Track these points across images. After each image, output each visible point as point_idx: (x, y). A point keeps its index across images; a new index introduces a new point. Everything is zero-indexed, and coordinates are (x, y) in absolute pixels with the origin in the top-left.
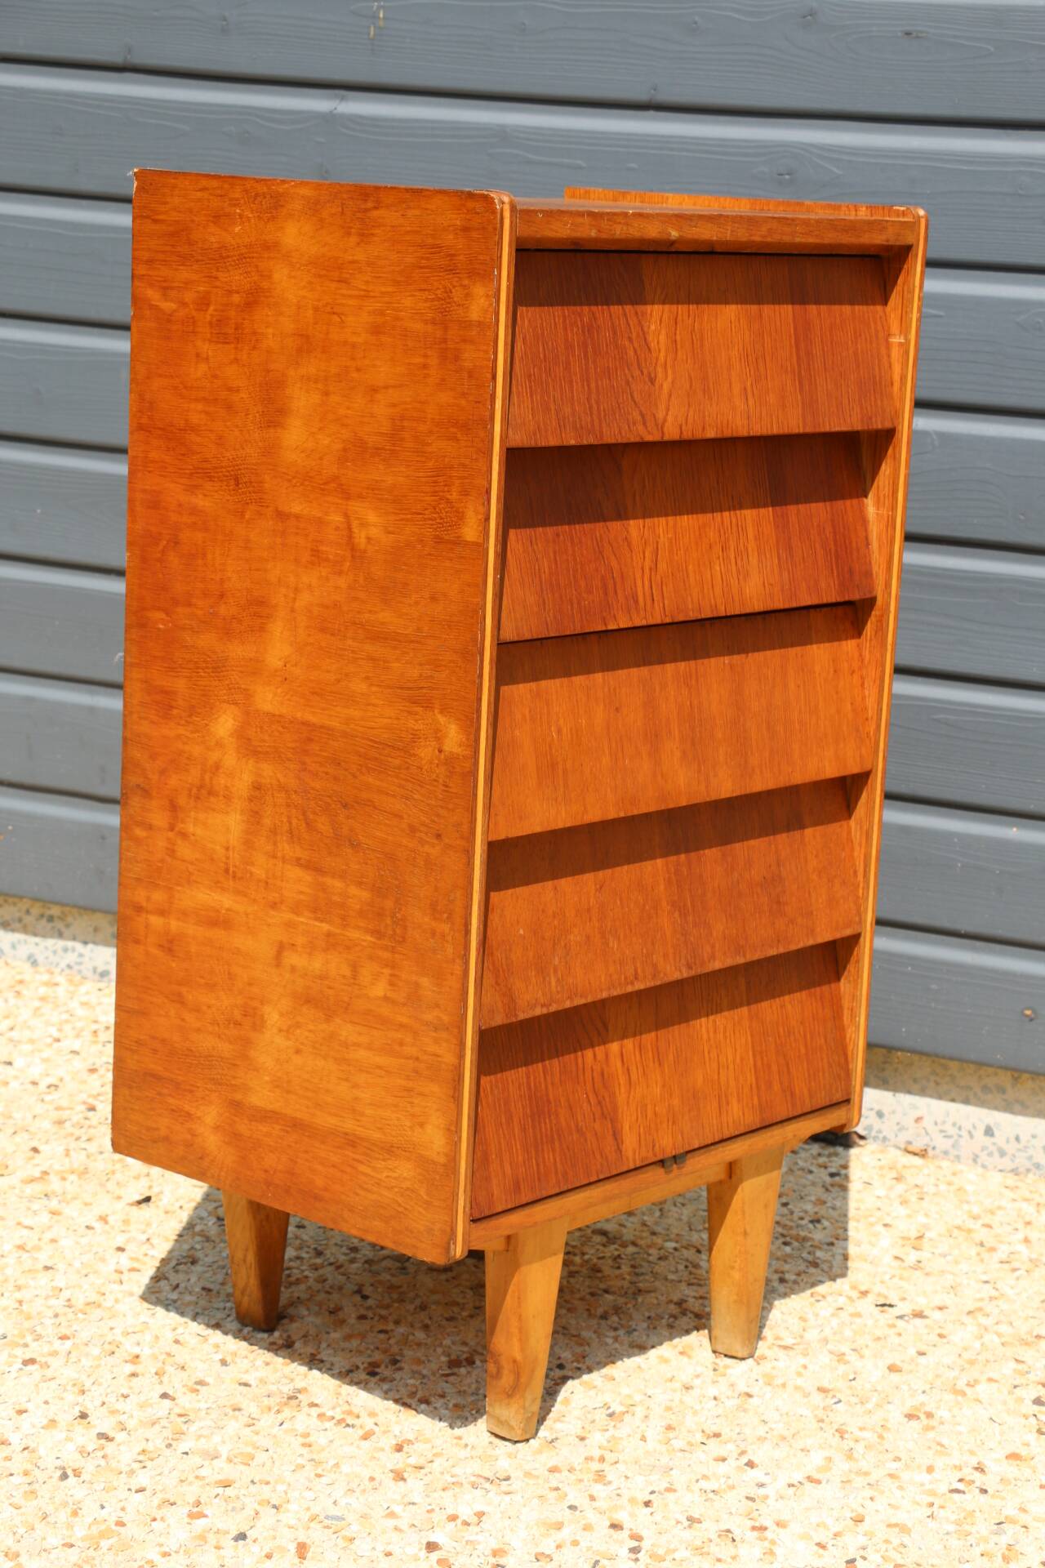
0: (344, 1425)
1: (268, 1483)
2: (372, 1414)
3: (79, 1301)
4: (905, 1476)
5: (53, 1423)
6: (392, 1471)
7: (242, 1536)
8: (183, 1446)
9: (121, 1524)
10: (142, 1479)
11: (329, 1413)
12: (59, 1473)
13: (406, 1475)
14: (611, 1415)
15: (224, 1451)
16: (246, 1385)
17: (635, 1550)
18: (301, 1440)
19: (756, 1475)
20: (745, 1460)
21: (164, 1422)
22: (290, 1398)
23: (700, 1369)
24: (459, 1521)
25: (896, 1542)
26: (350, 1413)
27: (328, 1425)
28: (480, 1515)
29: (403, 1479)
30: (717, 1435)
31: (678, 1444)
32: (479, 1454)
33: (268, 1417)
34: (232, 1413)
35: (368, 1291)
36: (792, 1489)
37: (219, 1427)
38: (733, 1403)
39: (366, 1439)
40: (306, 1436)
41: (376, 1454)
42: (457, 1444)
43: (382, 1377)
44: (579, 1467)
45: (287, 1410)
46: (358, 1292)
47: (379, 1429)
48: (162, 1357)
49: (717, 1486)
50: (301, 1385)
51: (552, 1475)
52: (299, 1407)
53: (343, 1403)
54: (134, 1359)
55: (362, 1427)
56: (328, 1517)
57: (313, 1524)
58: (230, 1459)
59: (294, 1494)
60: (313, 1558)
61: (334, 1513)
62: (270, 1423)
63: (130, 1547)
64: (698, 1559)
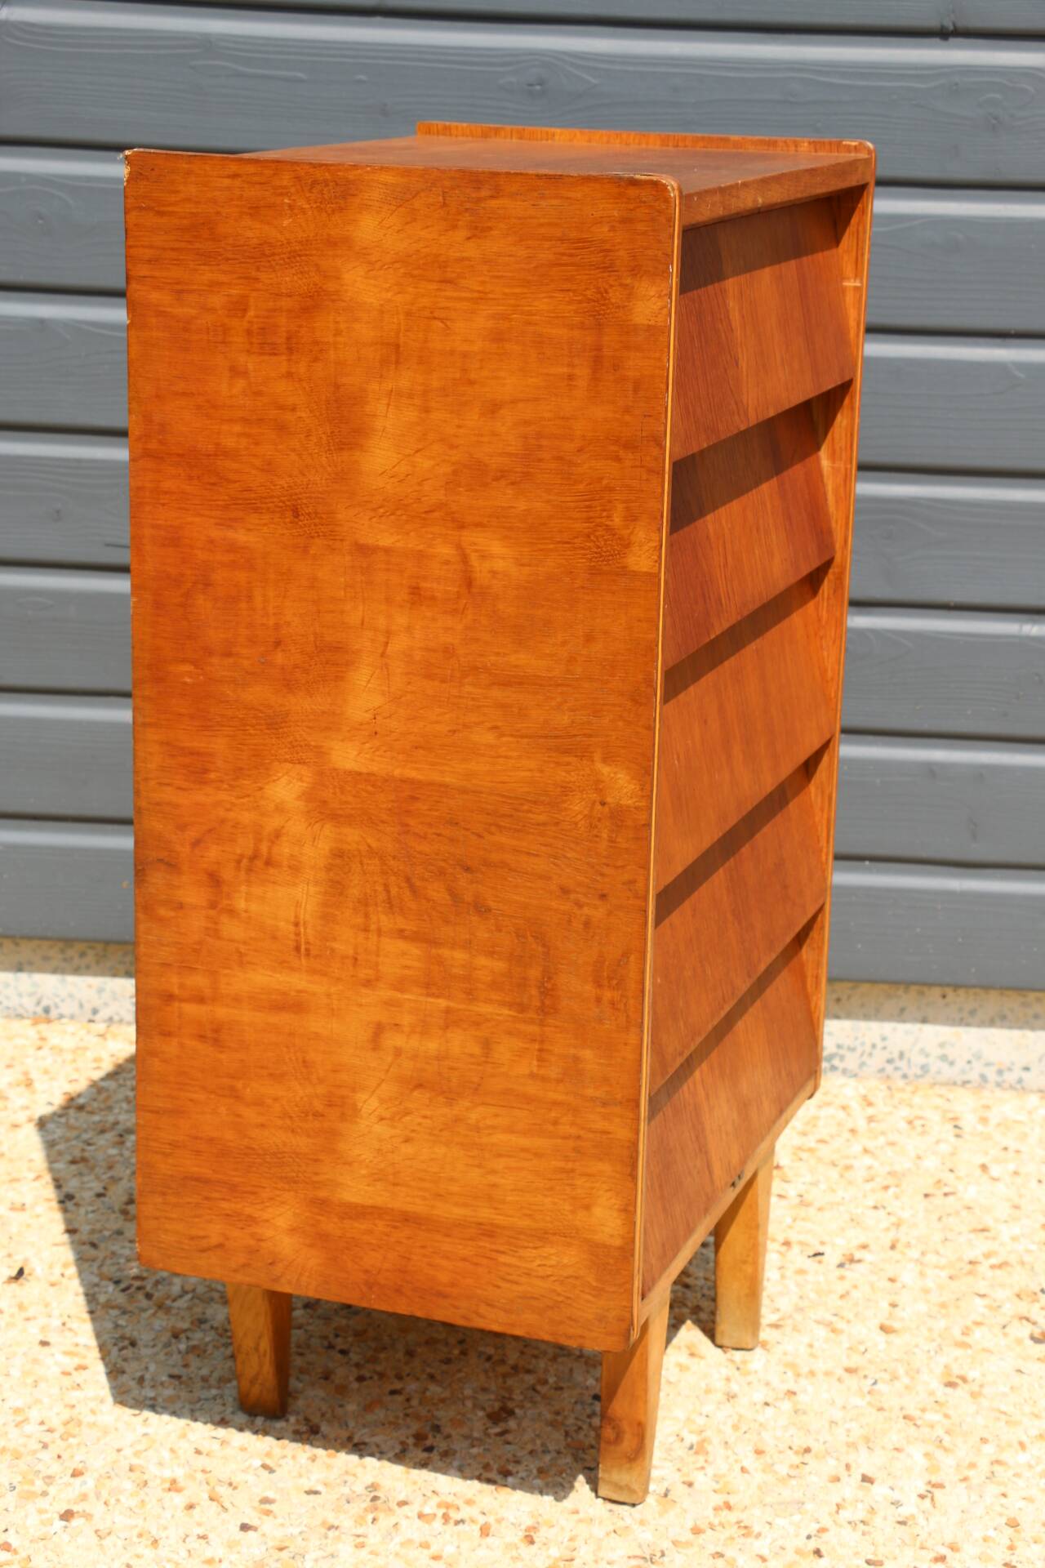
0: (452, 1522)
2: (469, 1502)
3: (55, 1422)
4: (1008, 1459)
14: (691, 1448)
16: (316, 1493)
18: (426, 1553)
19: (879, 1491)
20: (857, 1474)
22: (375, 1499)
23: (724, 1372)
26: (448, 1506)
27: (438, 1524)
30: (807, 1450)
31: (783, 1470)
32: (611, 1528)
33: (369, 1529)
34: (331, 1534)
35: (340, 1343)
36: (928, 1501)
37: (332, 1556)
38: (786, 1406)
39: (487, 1535)
40: (425, 1545)
41: (514, 1553)
42: (581, 1521)
43: (441, 1450)
44: (716, 1522)
45: (381, 1516)
46: (331, 1347)
47: (491, 1519)
48: (200, 1476)
49: (861, 1514)
50: (369, 1480)
51: (701, 1539)
52: (390, 1509)
53: (429, 1494)
54: (174, 1486)
55: (473, 1521)
62: (379, 1538)
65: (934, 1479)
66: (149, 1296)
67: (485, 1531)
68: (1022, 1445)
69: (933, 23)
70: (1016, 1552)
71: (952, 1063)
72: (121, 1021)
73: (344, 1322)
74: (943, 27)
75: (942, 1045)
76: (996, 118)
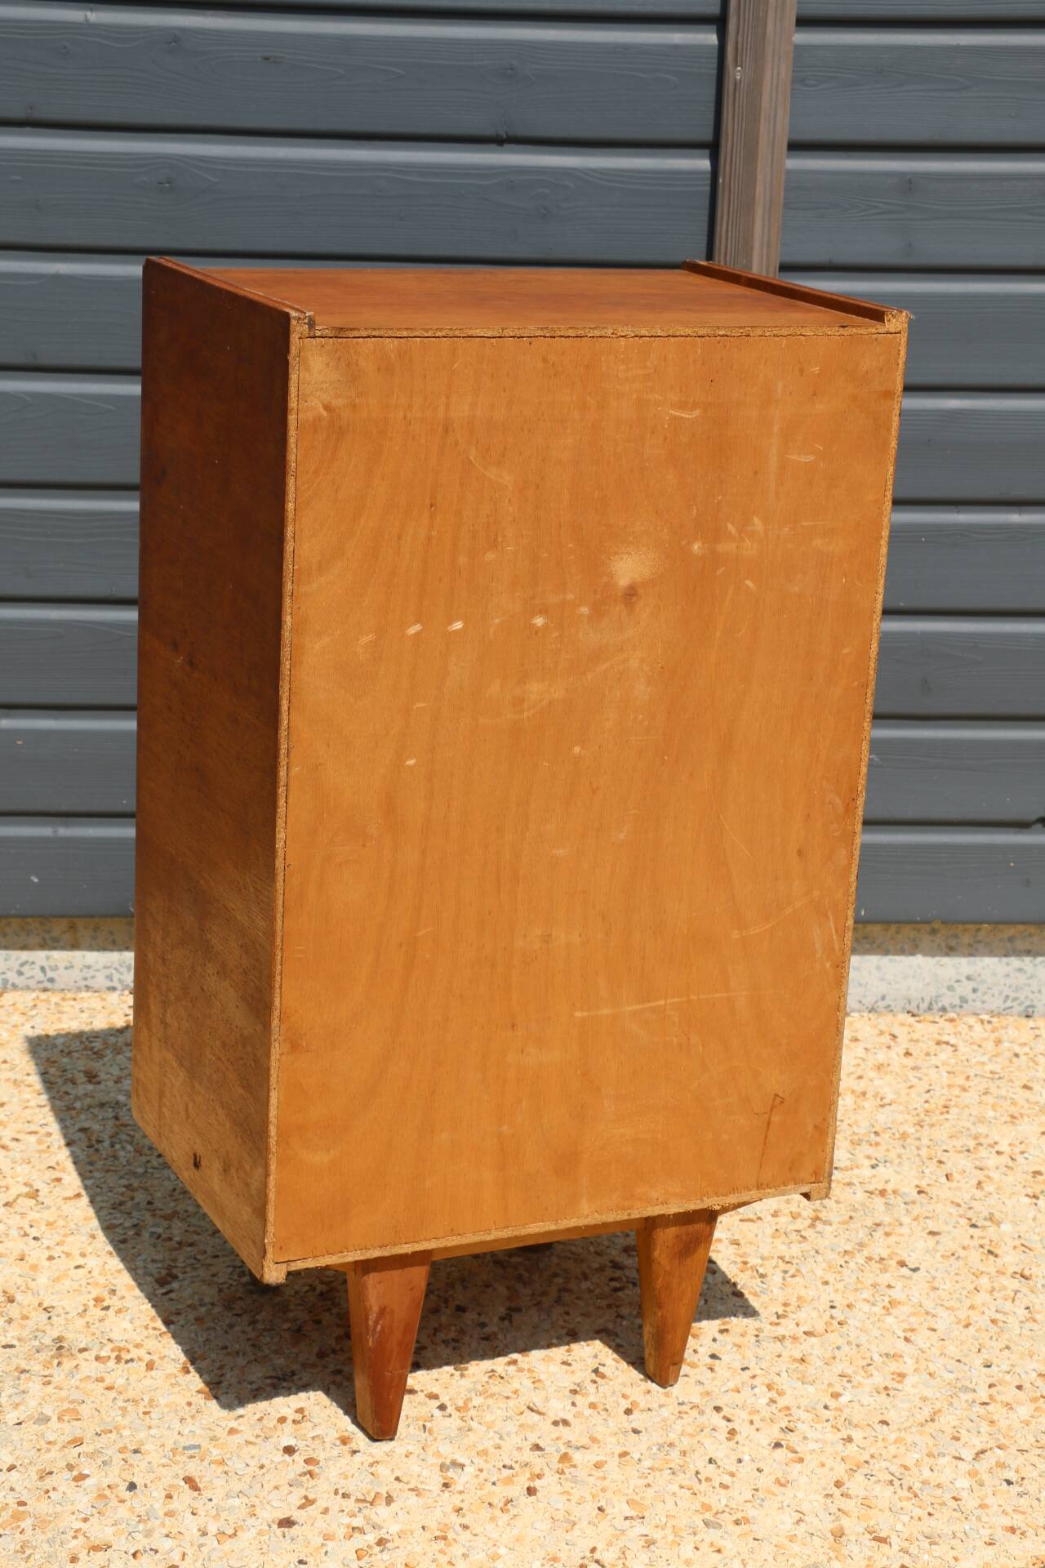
1: (111, 1432)
2: (137, 1346)
4: (572, 1285)
6: (199, 1392)
7: (132, 1487)
8: (11, 1417)
9: (22, 1503)
14: (322, 1294)
15: (48, 1410)
16: (12, 1346)
17: (442, 1407)
18: (102, 1384)
19: (469, 1316)
20: (452, 1306)
22: (59, 1348)
24: (289, 1421)
26: (120, 1350)
27: (111, 1364)
28: (300, 1411)
32: (253, 1357)
33: (55, 1371)
34: (23, 1376)
35: (33, 1232)
36: (506, 1323)
37: (24, 1392)
39: (152, 1369)
40: (101, 1380)
41: (173, 1381)
42: (229, 1354)
43: (116, 1308)
44: (338, 1348)
45: (65, 1360)
46: (26, 1235)
47: (155, 1358)
49: (452, 1335)
50: (56, 1335)
52: (72, 1355)
53: (105, 1342)
55: (140, 1359)
56: (185, 1448)
57: (178, 1458)
58: (60, 1419)
59: (142, 1435)
60: (206, 1488)
61: (187, 1444)
62: (63, 1376)
63: (50, 1522)
64: (491, 1401)
65: (513, 1305)
67: (150, 1366)
68: (585, 1276)
69: (489, 132)
70: (572, 1354)
73: (37, 1216)
74: (497, 135)
76: (545, 209)
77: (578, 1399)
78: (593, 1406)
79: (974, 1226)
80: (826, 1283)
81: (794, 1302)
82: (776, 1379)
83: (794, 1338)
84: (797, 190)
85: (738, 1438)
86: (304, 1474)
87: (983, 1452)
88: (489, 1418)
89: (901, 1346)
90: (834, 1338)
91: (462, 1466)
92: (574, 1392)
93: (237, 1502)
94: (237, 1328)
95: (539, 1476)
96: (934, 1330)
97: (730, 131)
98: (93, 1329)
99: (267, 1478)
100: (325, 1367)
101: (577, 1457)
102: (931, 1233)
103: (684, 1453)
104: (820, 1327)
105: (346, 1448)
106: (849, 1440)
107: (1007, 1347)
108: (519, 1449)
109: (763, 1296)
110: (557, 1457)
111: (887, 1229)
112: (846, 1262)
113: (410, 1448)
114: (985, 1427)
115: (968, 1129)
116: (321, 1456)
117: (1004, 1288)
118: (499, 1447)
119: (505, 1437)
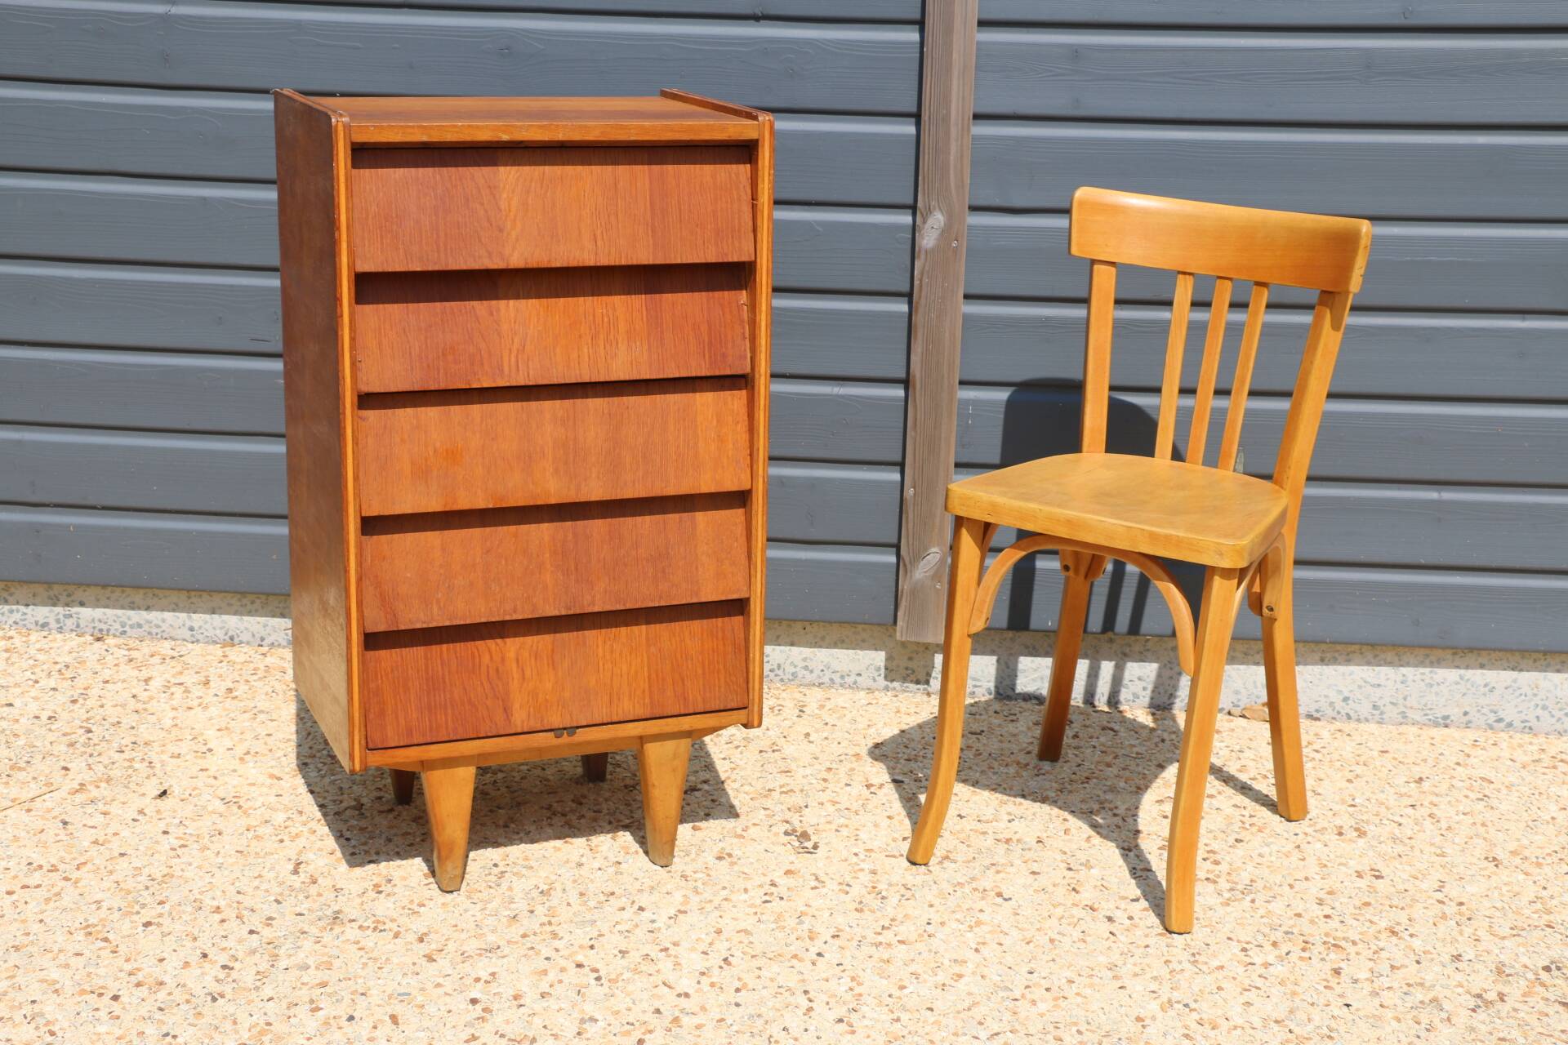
0: (378, 931)
1: (350, 979)
2: (393, 920)
3: (158, 876)
4: (734, 897)
5: (187, 964)
6: (424, 956)
7: (351, 1018)
8: (283, 964)
9: (269, 1024)
10: (268, 991)
11: (366, 924)
12: (209, 998)
13: (435, 957)
14: (542, 892)
15: (311, 962)
16: (301, 915)
17: (598, 979)
18: (357, 946)
19: (646, 915)
20: (636, 907)
21: (261, 951)
22: (335, 918)
23: (582, 851)
24: (482, 981)
25: (746, 941)
26: (378, 922)
27: (369, 932)
28: (493, 974)
29: (435, 960)
30: (613, 894)
31: (592, 904)
32: (473, 934)
33: (326, 934)
34: (302, 936)
36: (672, 920)
37: (299, 947)
38: (612, 870)
40: (357, 943)
41: (409, 947)
42: (456, 930)
44: (538, 932)
45: (336, 927)
46: (341, 836)
47: (402, 930)
48: (235, 905)
49: (628, 928)
50: (337, 908)
51: (524, 941)
52: (343, 924)
54: (218, 910)
56: (399, 995)
57: (392, 1001)
58: (317, 968)
59: (370, 984)
60: (403, 1023)
61: (402, 992)
62: (330, 938)
63: (284, 1038)
64: (636, 976)
65: (682, 909)
66: (240, 807)
67: (396, 936)
68: (746, 890)
69: (748, 11)
70: (712, 946)
71: (812, 672)
72: (279, 645)
73: (355, 823)
75: (805, 660)
76: (792, 70)
77: (704, 979)
78: (712, 985)
79: (1070, 869)
80: (931, 906)
81: (900, 917)
82: (861, 973)
83: (889, 945)
84: (985, 57)
85: (812, 1014)
86: (479, 1018)
87: (997, 1034)
88: (630, 988)
89: (971, 955)
90: (920, 946)
91: (596, 1021)
92: (703, 974)
93: (422, 1034)
94: (470, 913)
95: (650, 1032)
96: (1001, 944)
97: (931, 12)
98: (365, 907)
99: (449, 1019)
100: (524, 944)
101: (685, 1020)
102: (1033, 873)
103: (767, 1022)
104: (913, 937)
105: (515, 1003)
106: (898, 1020)
107: (1053, 960)
108: (644, 1012)
109: (878, 912)
110: (671, 1018)
111: (999, 868)
112: (955, 891)
113: (563, 1006)
114: (1007, 1016)
115: (1098, 796)
116: (495, 1007)
117: (1073, 916)
118: (629, 1009)
119: (637, 1002)
